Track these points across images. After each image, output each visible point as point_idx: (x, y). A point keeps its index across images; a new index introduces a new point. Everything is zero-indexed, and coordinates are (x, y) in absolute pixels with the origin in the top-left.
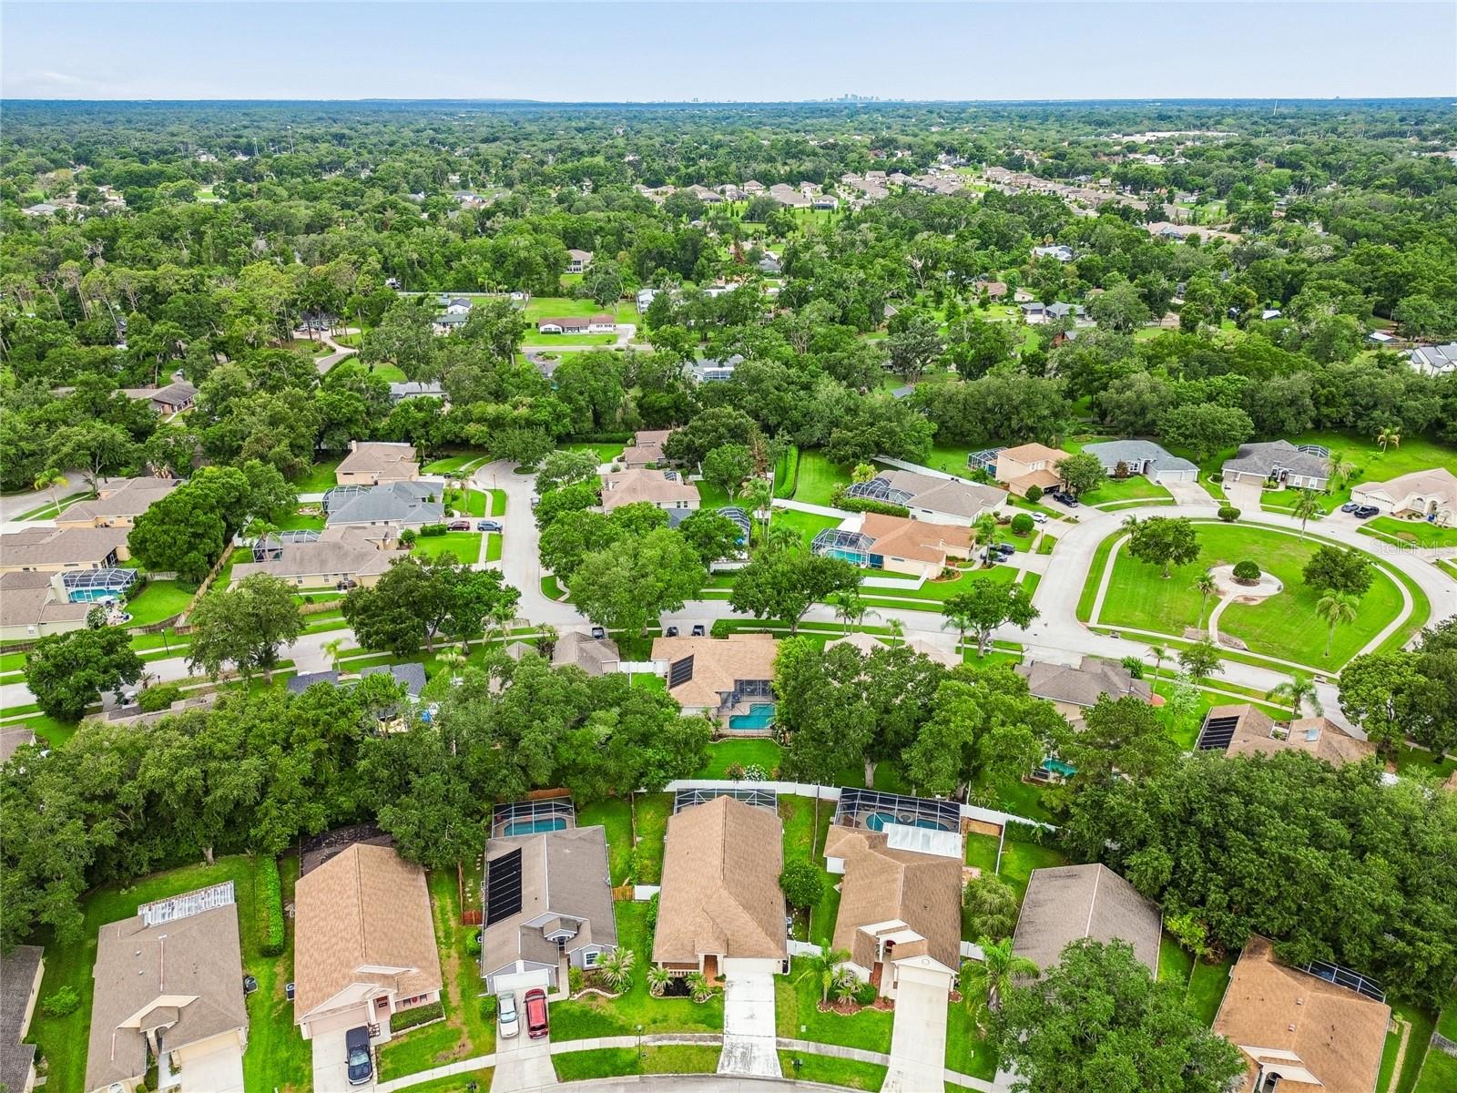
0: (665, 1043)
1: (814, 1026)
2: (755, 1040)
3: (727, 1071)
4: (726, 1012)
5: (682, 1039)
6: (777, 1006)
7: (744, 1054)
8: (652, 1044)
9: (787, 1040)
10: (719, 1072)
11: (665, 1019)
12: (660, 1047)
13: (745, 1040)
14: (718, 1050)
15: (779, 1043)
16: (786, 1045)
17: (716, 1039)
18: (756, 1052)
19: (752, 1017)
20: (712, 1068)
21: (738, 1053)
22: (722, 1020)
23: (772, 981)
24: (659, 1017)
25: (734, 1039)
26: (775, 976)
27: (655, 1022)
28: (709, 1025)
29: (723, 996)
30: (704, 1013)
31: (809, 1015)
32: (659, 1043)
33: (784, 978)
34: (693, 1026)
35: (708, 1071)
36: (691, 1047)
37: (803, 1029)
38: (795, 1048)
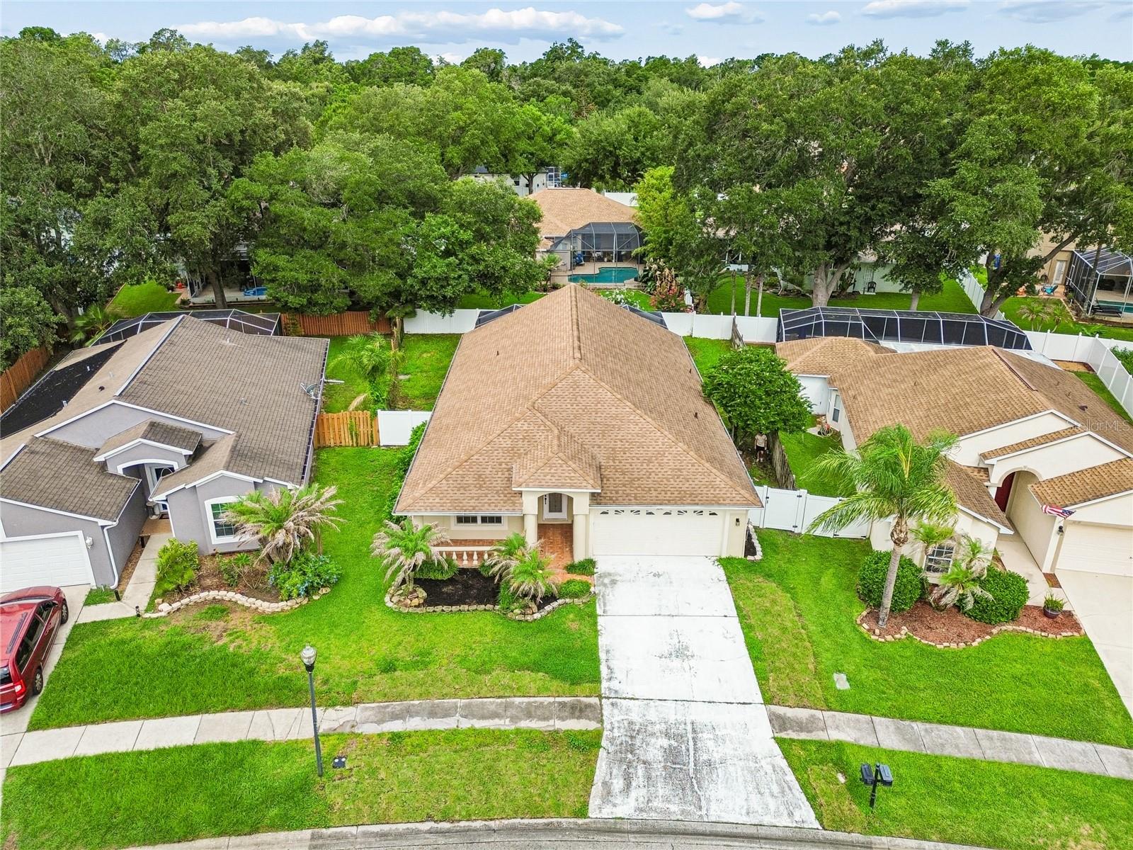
0: (415, 724)
1: (867, 675)
2: (700, 714)
3: (625, 808)
4: (602, 641)
5: (469, 713)
6: (747, 628)
7: (672, 755)
8: (370, 729)
9: (802, 714)
10: (598, 811)
11: (422, 660)
12: (396, 738)
13: (672, 713)
14: (588, 745)
15: (779, 723)
16: (801, 726)
17: (578, 711)
18: (711, 749)
19: (681, 652)
20: (570, 799)
21: (654, 750)
22: (596, 661)
23: (720, 572)
24: (403, 655)
25: (636, 713)
26: (726, 563)
27: (389, 667)
28: (556, 675)
29: (591, 604)
30: (538, 644)
31: (845, 650)
32: (397, 726)
33: (752, 568)
34: (506, 678)
35: (558, 809)
36: (498, 737)
37: (841, 682)
38: (834, 735)
